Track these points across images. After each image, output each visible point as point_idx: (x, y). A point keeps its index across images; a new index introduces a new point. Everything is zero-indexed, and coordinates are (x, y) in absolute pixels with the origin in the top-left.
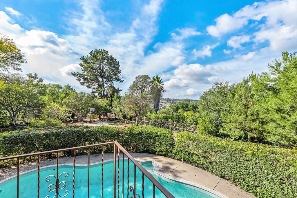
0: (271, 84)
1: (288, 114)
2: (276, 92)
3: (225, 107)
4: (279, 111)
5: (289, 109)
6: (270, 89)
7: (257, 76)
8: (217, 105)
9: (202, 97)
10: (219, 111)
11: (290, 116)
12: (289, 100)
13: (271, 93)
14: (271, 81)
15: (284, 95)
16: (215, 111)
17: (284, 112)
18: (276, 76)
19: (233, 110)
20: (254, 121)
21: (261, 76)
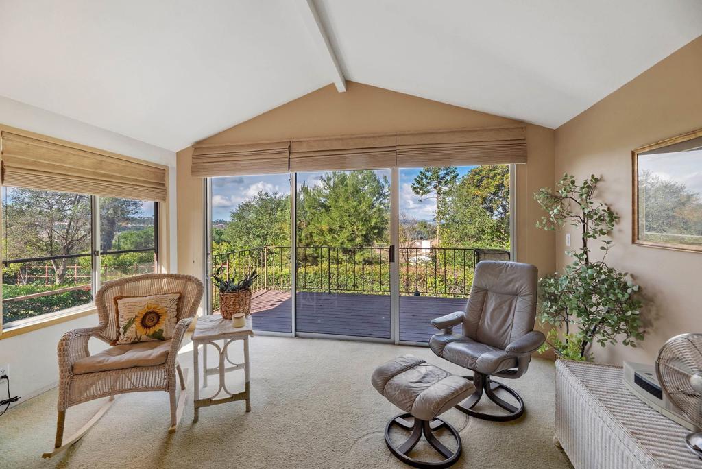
0: (323, 200)
1: (337, 234)
2: (327, 209)
3: (274, 228)
4: (331, 231)
5: (338, 228)
6: (323, 206)
7: (309, 188)
8: (262, 227)
9: (234, 215)
10: (265, 237)
11: (339, 236)
12: (338, 219)
13: (323, 210)
14: (323, 197)
15: (334, 214)
16: (258, 236)
17: (334, 233)
18: (327, 192)
19: (284, 233)
20: (308, 246)
21: (313, 189)
